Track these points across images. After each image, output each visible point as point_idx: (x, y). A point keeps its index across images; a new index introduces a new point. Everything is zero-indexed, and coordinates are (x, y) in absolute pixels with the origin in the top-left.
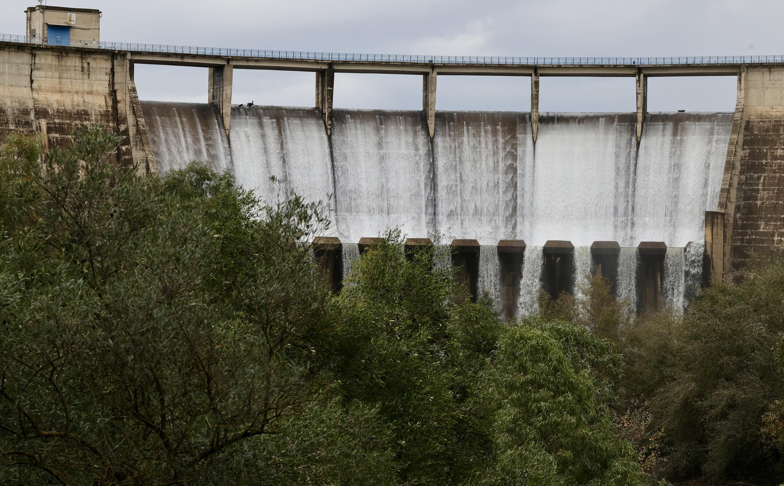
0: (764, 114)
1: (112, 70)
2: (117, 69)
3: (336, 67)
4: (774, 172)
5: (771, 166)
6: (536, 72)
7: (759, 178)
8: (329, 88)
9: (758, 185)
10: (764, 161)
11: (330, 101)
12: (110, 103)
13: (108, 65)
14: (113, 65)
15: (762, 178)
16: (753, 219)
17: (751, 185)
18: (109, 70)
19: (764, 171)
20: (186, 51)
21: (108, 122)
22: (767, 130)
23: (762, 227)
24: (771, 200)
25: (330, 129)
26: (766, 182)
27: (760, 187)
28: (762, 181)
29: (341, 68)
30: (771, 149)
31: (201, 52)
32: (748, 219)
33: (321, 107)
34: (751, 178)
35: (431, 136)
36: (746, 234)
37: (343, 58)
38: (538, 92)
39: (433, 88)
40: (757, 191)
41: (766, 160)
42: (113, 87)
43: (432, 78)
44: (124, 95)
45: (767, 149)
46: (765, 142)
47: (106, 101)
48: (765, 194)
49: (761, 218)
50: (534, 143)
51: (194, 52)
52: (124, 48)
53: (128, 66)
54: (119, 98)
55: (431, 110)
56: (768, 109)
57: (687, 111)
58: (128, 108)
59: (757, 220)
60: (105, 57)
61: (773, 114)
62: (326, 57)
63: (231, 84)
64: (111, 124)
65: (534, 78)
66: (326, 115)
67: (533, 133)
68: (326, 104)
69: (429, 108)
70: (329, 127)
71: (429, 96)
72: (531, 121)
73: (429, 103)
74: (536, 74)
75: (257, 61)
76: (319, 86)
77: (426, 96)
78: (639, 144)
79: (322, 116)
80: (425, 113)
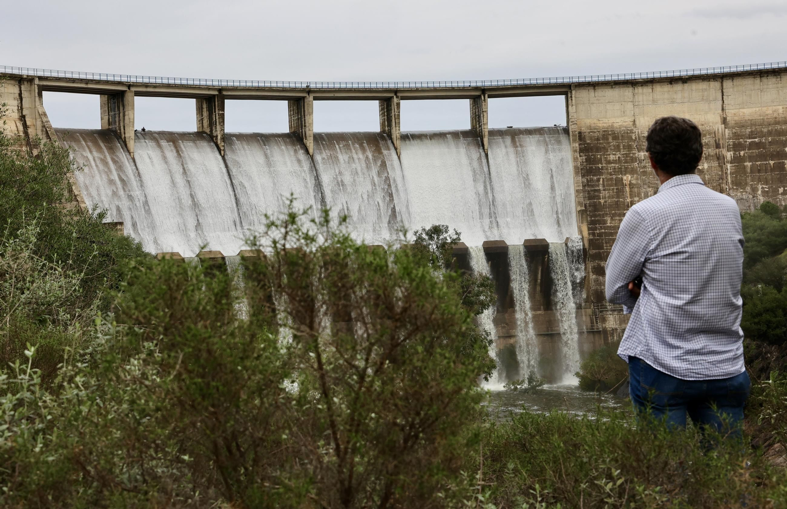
0: (593, 125)
1: (20, 94)
2: (25, 94)
3: (225, 93)
4: (611, 174)
5: (607, 169)
6: (396, 94)
7: (598, 180)
8: (220, 112)
9: (598, 186)
10: (600, 166)
11: (222, 124)
12: (21, 128)
13: (16, 90)
14: (20, 91)
15: (601, 180)
16: (599, 215)
17: (593, 186)
18: (17, 96)
19: (602, 174)
20: (90, 77)
21: (21, 145)
22: (598, 139)
23: (609, 222)
24: (613, 198)
25: (224, 150)
26: (605, 183)
27: (601, 188)
28: (601, 182)
29: (229, 93)
30: (604, 155)
31: (104, 78)
32: (595, 216)
33: (208, 131)
34: (591, 180)
35: (311, 155)
36: (596, 229)
37: (230, 84)
38: (399, 112)
39: (310, 111)
40: (599, 191)
41: (602, 164)
42: (22, 113)
43: (309, 101)
44: (34, 121)
45: (600, 155)
46: (598, 149)
47: (17, 126)
48: (606, 193)
49: (607, 214)
50: (399, 158)
51: (97, 78)
52: (31, 73)
53: (37, 91)
54: (28, 123)
55: (309, 130)
56: (595, 121)
57: (515, 126)
58: (39, 133)
59: (603, 216)
60: (12, 82)
61: (600, 125)
62: (216, 83)
63: (133, 108)
64: (24, 148)
65: (395, 100)
66: (219, 137)
67: (396, 149)
68: (218, 127)
69: (307, 129)
70: (222, 148)
71: (306, 118)
72: (391, 139)
73: (307, 125)
74: (397, 97)
75: (155, 87)
76: (202, 112)
77: (298, 119)
78: (487, 155)
79: (212, 138)
80: (299, 134)
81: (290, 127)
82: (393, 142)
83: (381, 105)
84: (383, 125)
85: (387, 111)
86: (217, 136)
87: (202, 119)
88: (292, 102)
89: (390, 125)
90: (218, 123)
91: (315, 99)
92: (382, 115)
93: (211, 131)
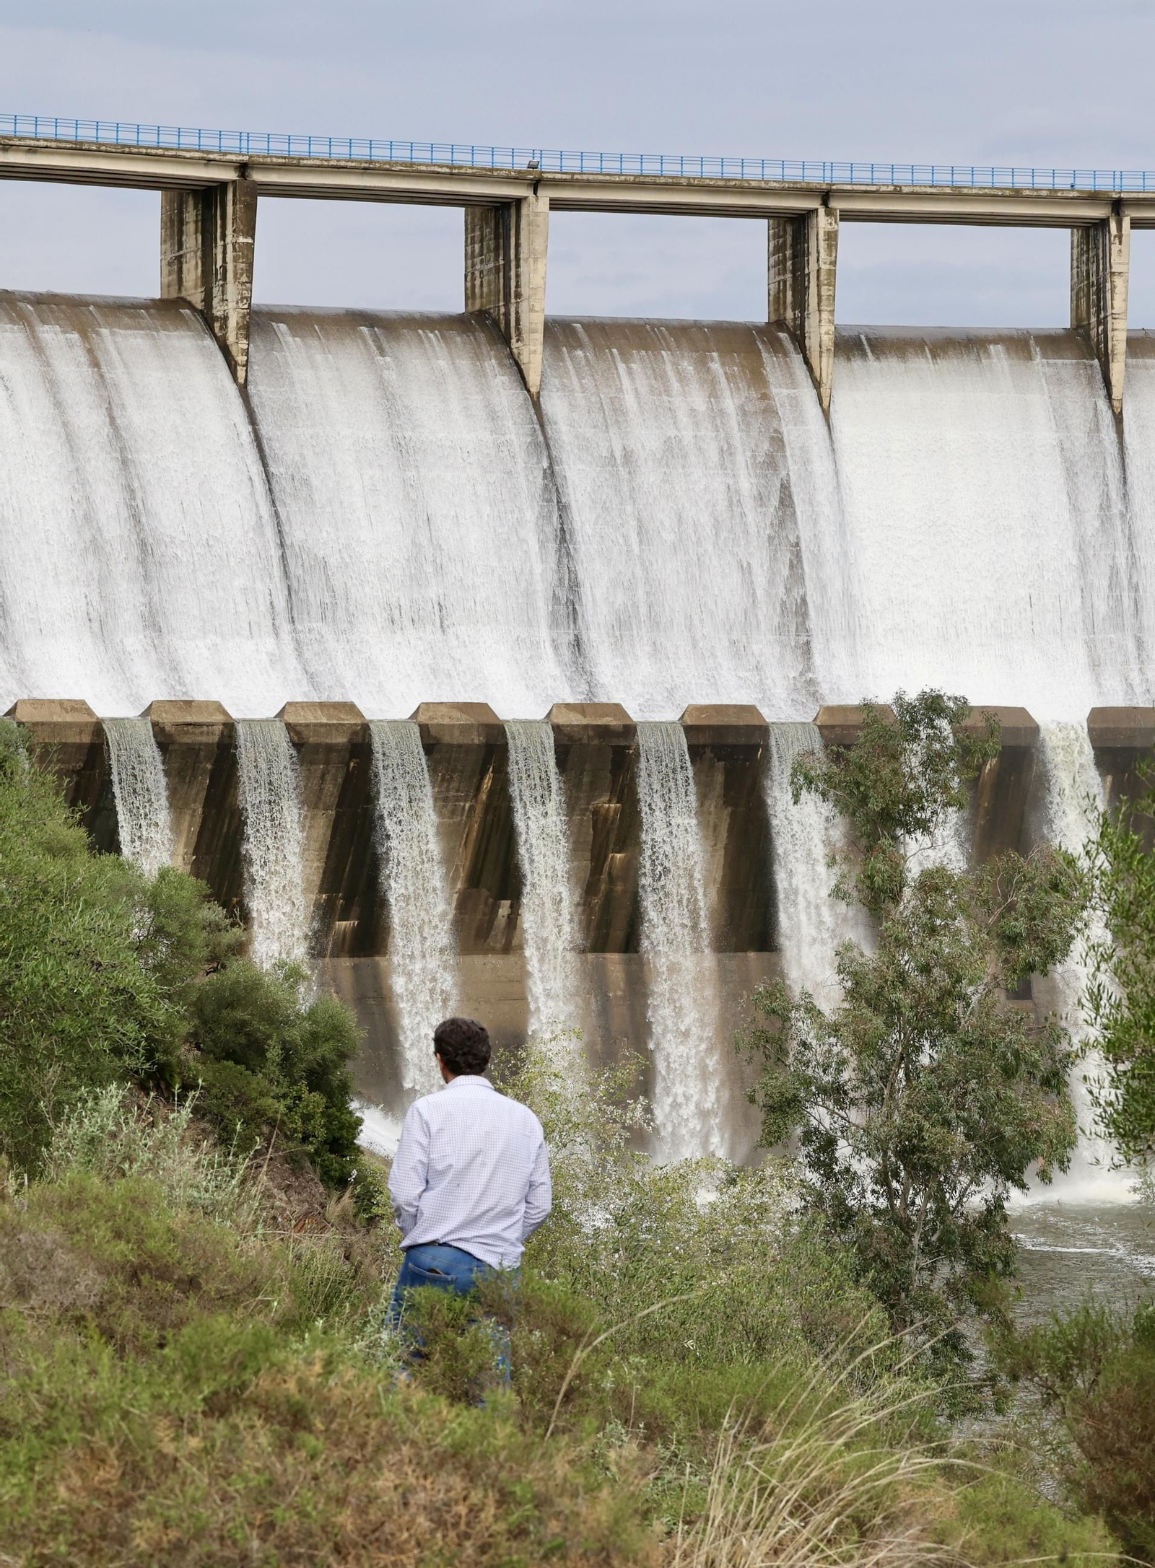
3: (258, 177)
6: (825, 203)
8: (241, 240)
11: (244, 279)
25: (246, 365)
29: (274, 178)
33: (197, 298)
35: (533, 390)
37: (279, 148)
38: (834, 263)
39: (538, 245)
43: (537, 214)
50: (826, 414)
55: (532, 310)
62: (230, 144)
65: (823, 222)
66: (232, 323)
67: (817, 384)
68: (232, 288)
69: (524, 307)
70: (241, 359)
71: (523, 269)
72: (802, 348)
73: (524, 290)
74: (829, 212)
75: (32, 150)
76: (181, 233)
77: (497, 269)
78: (1118, 419)
79: (208, 320)
80: (496, 323)
81: (470, 296)
82: (807, 362)
83: (776, 235)
84: (777, 301)
85: (794, 257)
86: (225, 318)
87: (179, 260)
88: (478, 211)
89: (800, 303)
90: (230, 275)
91: (556, 205)
92: (779, 266)
93: (208, 299)
